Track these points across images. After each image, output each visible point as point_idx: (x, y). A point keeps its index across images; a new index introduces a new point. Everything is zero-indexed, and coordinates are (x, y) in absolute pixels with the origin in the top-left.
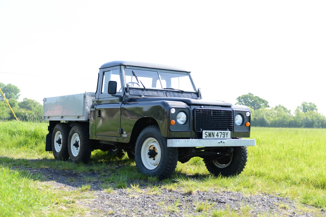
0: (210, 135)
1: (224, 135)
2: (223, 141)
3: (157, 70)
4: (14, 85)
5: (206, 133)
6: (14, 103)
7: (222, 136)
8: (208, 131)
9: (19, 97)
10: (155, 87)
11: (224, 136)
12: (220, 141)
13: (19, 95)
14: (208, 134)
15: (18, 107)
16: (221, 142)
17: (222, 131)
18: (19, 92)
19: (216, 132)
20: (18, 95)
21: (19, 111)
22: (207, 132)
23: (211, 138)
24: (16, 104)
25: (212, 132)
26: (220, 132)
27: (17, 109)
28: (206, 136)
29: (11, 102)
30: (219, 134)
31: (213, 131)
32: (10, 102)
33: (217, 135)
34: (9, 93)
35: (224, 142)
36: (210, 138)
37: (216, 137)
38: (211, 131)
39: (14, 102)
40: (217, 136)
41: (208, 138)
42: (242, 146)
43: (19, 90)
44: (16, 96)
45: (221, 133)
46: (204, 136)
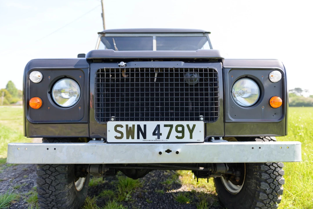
0: (130, 132)
1: (183, 132)
2: (174, 148)
5: (119, 129)
7: (174, 133)
8: (124, 123)
11: (180, 135)
12: (162, 148)
14: (124, 130)
16: (168, 151)
17: (175, 123)
19: (151, 125)
22: (122, 126)
23: (136, 140)
25: (139, 126)
26: (165, 126)
28: (119, 135)
30: (164, 131)
31: (142, 124)
33: (157, 132)
35: (177, 153)
36: (130, 140)
37: (150, 137)
38: (136, 123)
40: (154, 134)
41: (124, 139)
45: (171, 126)
46: (111, 135)
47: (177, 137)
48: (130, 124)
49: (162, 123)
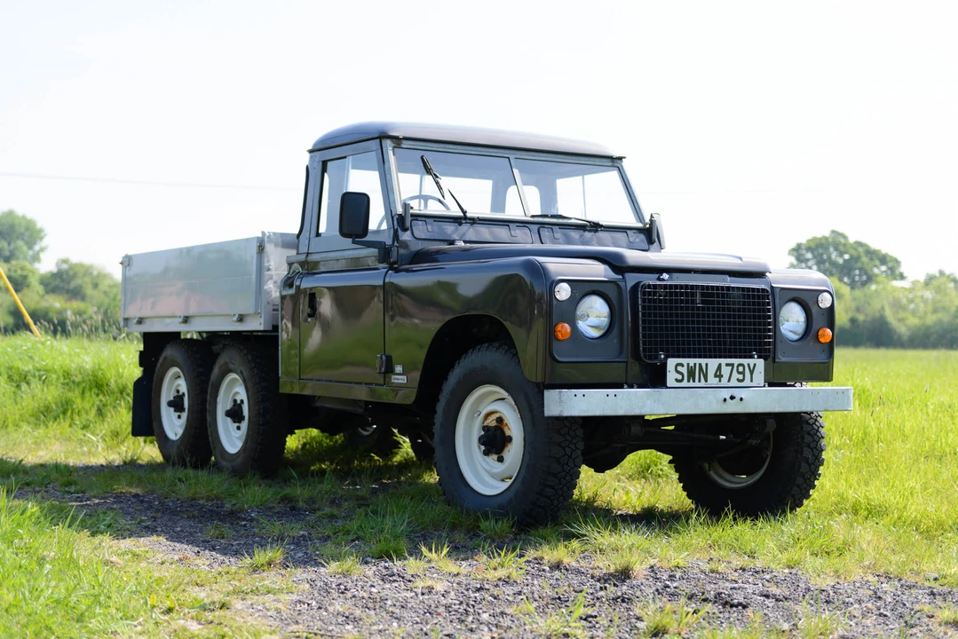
0: (691, 374)
1: (743, 373)
2: (738, 393)
3: (507, 151)
4: (24, 217)
5: (679, 368)
6: (25, 277)
7: (735, 375)
8: (684, 361)
9: (42, 255)
10: (503, 210)
11: (741, 377)
12: (726, 394)
13: (42, 250)
14: (684, 370)
15: (41, 289)
16: (732, 398)
17: (736, 361)
18: (41, 239)
19: (713, 363)
20: (37, 248)
21: (44, 304)
22: (682, 365)
23: (697, 384)
24: (34, 281)
25: (700, 365)
26: (727, 365)
27: (36, 298)
28: (680, 377)
29: (15, 271)
30: (726, 371)
31: (703, 361)
32: (13, 274)
33: (718, 375)
34: (9, 244)
35: (741, 399)
36: (691, 384)
37: (712, 381)
38: (698, 361)
39: (25, 273)
40: (716, 376)
41: (685, 383)
42: (806, 413)
43: (41, 231)
44: (31, 253)
45: (732, 365)
46: (671, 377)
47: (739, 380)
48: (692, 361)
49: (724, 361)
